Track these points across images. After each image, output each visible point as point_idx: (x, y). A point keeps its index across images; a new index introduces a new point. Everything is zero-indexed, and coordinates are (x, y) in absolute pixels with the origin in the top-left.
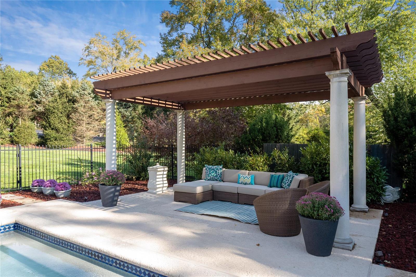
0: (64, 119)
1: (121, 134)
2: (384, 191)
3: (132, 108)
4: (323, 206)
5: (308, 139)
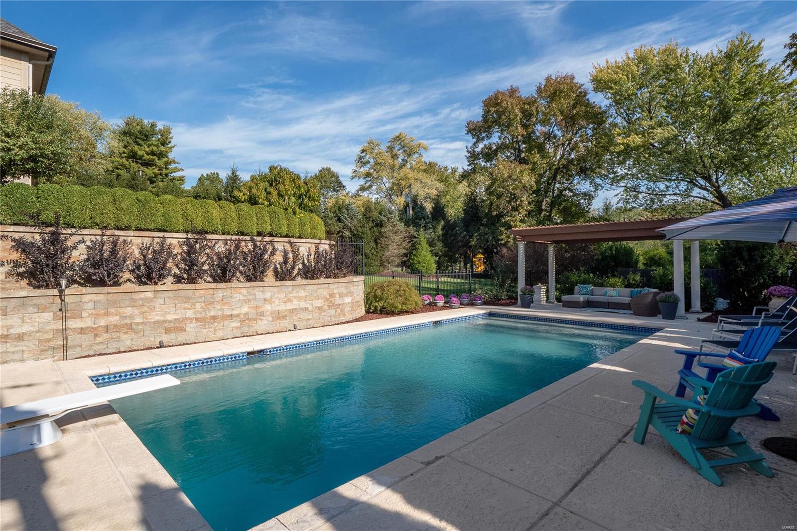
0: (373, 245)
1: (428, 259)
2: (715, 301)
3: (432, 230)
4: (671, 297)
5: (645, 262)
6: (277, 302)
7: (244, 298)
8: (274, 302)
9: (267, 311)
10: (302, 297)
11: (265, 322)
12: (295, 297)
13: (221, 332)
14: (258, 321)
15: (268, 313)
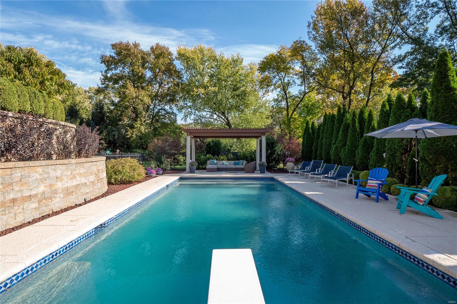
6: (66, 179)
7: (40, 177)
8: (64, 179)
9: (60, 189)
10: (82, 173)
11: (58, 199)
12: (78, 174)
13: (21, 215)
14: (53, 199)
15: (60, 190)
